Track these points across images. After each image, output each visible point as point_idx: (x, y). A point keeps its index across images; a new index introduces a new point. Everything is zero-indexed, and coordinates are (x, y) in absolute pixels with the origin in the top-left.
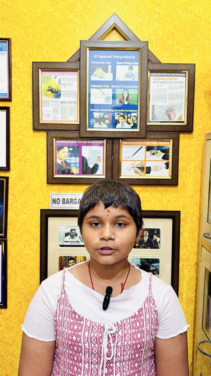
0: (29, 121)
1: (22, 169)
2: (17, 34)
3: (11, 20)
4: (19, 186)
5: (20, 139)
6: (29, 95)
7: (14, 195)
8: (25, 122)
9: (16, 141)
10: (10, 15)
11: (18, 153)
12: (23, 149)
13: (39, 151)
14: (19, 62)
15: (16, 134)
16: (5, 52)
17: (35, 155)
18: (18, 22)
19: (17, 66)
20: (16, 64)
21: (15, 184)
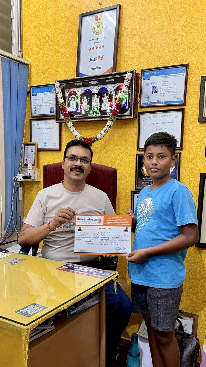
0: (197, 117)
1: (190, 149)
2: (193, 59)
3: (189, 50)
4: (188, 160)
5: (190, 129)
6: (198, 99)
7: (184, 165)
8: (194, 118)
9: (188, 130)
10: (189, 47)
11: (188, 138)
12: (191, 135)
13: (202, 136)
14: (193, 78)
15: (188, 126)
16: (184, 73)
17: (199, 139)
18: (193, 51)
19: (191, 81)
20: (191, 79)
21: (185, 158)
